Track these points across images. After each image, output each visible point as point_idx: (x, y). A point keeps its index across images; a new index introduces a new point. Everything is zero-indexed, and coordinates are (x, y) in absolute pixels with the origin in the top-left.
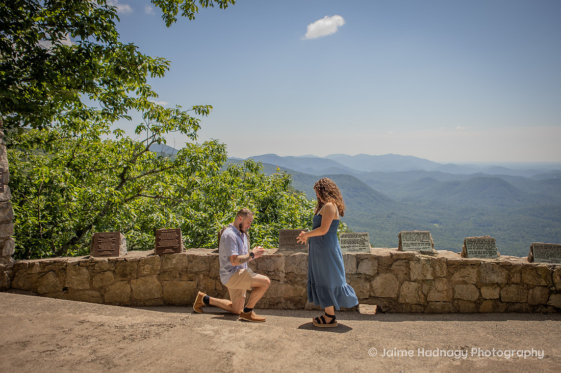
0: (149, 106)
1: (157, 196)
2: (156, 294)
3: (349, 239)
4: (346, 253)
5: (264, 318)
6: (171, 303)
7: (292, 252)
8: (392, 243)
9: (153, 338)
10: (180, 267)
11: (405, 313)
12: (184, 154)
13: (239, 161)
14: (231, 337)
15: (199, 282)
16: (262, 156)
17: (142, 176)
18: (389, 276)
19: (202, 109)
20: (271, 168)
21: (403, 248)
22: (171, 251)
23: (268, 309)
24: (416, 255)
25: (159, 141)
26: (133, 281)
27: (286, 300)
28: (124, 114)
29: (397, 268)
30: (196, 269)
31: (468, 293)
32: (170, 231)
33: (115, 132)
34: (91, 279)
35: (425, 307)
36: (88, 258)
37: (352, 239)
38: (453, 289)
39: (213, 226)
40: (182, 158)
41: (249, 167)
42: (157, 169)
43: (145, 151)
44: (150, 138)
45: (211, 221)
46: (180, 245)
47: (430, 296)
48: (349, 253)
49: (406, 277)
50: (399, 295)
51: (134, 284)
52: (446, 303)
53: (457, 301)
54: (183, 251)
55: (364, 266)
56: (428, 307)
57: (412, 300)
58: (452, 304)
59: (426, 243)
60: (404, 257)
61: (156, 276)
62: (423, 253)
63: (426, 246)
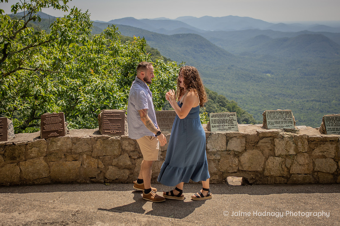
2: (44, 174)
3: (218, 118)
4: (217, 132)
7: (167, 132)
8: (232, 90)
10: (65, 149)
11: (268, 184)
15: (83, 161)
18: (256, 152)
21: (268, 126)
22: (56, 134)
24: (280, 133)
26: (22, 163)
29: (263, 144)
30: (80, 150)
31: (327, 166)
32: (54, 116)
35: (288, 178)
38: (313, 162)
46: (64, 128)
47: (292, 169)
48: (219, 132)
49: (271, 153)
50: (265, 168)
51: (23, 166)
52: (307, 175)
53: (317, 173)
54: (66, 134)
55: (233, 143)
56: (291, 179)
57: (277, 173)
58: (313, 175)
59: (288, 121)
60: (269, 135)
61: (42, 157)
62: (286, 130)
63: (289, 124)
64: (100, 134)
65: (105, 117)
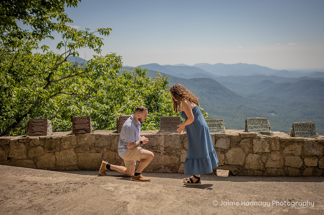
0: (67, 29)
1: (73, 94)
2: (73, 162)
3: (209, 123)
5: (149, 179)
6: (84, 168)
7: (169, 132)
8: (240, 127)
9: (71, 192)
10: (90, 143)
11: (248, 176)
12: (92, 64)
13: (131, 68)
14: (126, 192)
15: (104, 153)
16: (148, 65)
17: (62, 79)
18: (238, 149)
19: (104, 31)
20: (154, 73)
21: (248, 130)
22: (84, 131)
23: (152, 172)
24: (258, 135)
25: (74, 54)
26: (57, 153)
27: (165, 166)
28: (49, 35)
29: (244, 144)
30: (101, 145)
31: (295, 162)
32: (83, 118)
33: (42, 48)
34: (28, 152)
35: (264, 172)
36: (25, 137)
37: (212, 123)
38: (284, 159)
39: (113, 115)
40: (91, 66)
41: (138, 72)
42: (73, 74)
43: (64, 61)
44: (68, 52)
45: (112, 111)
46: (90, 127)
47: (267, 164)
49: (251, 151)
50: (245, 163)
51: (58, 155)
52: (279, 169)
53: (287, 168)
54: (92, 132)
55: (220, 142)
56: (266, 171)
57: (255, 167)
58: (283, 169)
59: (265, 126)
60: (249, 136)
61: (73, 149)
62: (262, 133)
63: (265, 129)
64: (118, 133)
65: (122, 120)
